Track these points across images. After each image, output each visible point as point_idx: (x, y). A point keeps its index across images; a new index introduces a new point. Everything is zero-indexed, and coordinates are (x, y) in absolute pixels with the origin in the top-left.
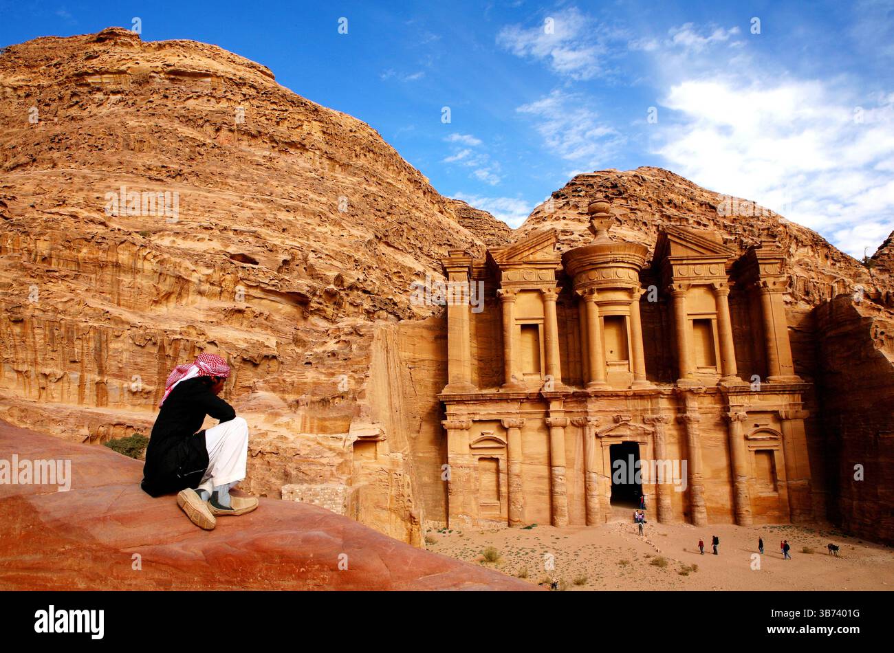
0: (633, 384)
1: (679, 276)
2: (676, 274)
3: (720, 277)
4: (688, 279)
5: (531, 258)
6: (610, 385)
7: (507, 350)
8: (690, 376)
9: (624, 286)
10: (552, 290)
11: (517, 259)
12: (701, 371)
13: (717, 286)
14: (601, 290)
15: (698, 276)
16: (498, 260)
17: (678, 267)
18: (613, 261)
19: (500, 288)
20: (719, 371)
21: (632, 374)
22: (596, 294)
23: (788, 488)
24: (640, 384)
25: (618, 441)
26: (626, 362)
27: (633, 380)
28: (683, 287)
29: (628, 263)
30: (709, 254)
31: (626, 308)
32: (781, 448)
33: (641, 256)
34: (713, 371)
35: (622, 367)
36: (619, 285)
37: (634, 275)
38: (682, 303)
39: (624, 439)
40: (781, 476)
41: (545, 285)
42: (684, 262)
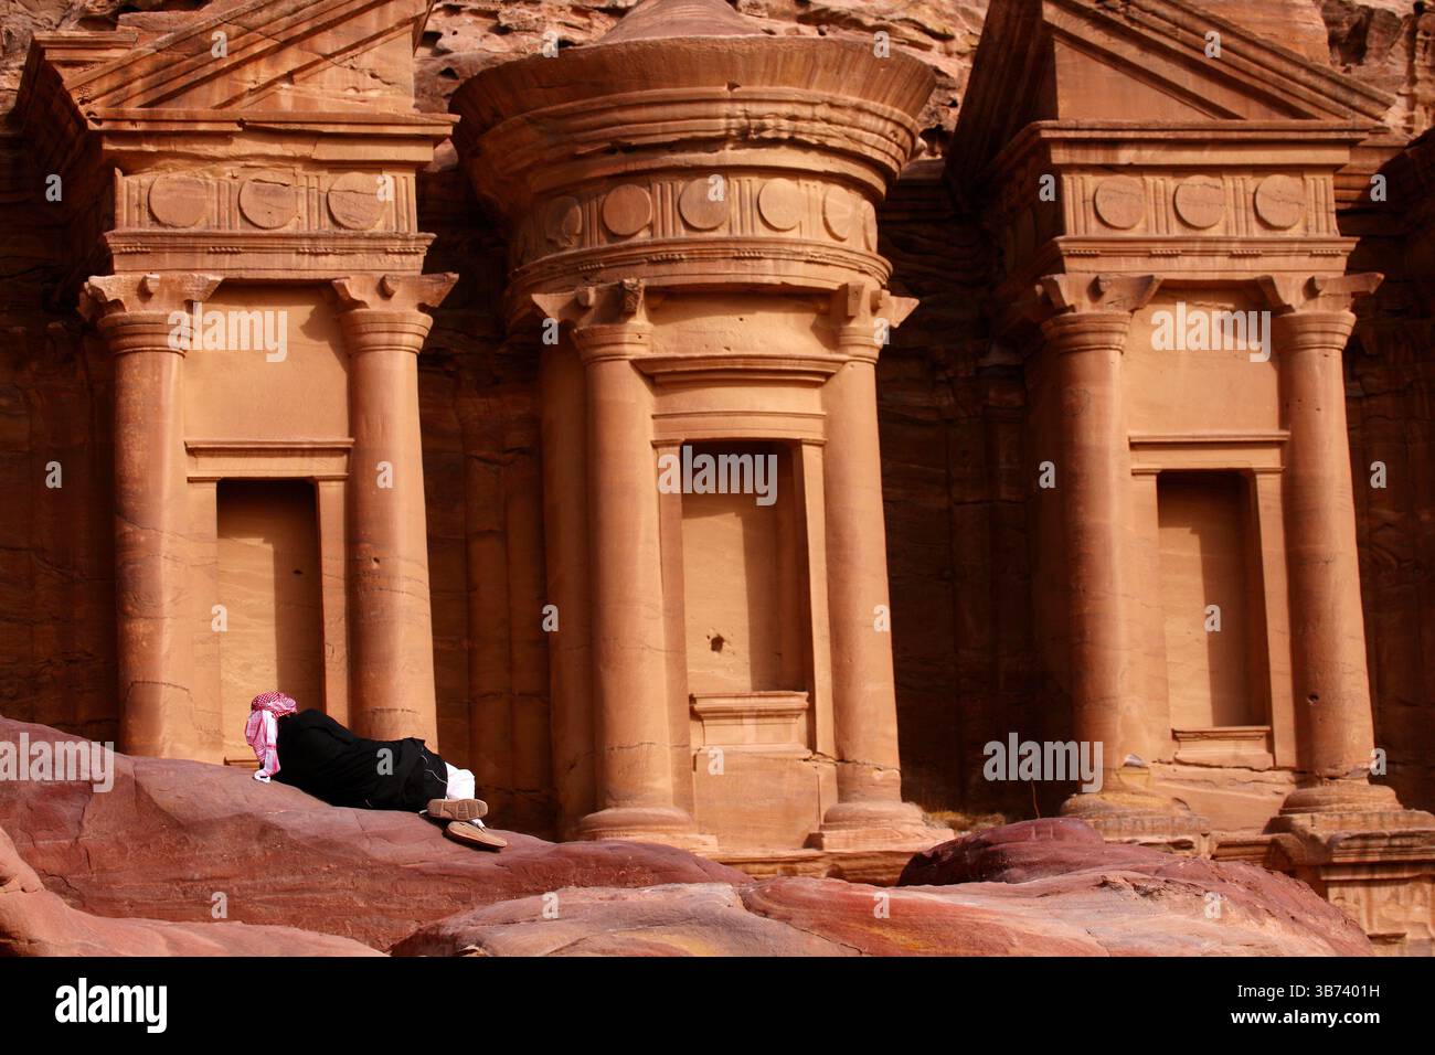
0: (831, 820)
1: (1095, 229)
2: (1077, 221)
3: (1306, 247)
4: (1144, 248)
5: (286, 99)
6: (706, 826)
7: (139, 627)
8: (1134, 780)
9: (799, 275)
10: (399, 291)
11: (203, 103)
12: (1190, 751)
13: (1292, 296)
14: (671, 300)
15: (1194, 240)
16: (98, 107)
17: (1091, 181)
18: (745, 139)
19: (106, 269)
20: (1286, 753)
21: (826, 770)
22: (640, 321)
24: (871, 819)
26: (798, 700)
27: (830, 802)
28: (1109, 294)
29: (823, 149)
30: (1255, 116)
31: (807, 400)
33: (898, 113)
34: (1254, 751)
35: (773, 727)
36: (769, 273)
37: (855, 217)
38: (1104, 377)
41: (360, 259)
42: (1126, 156)
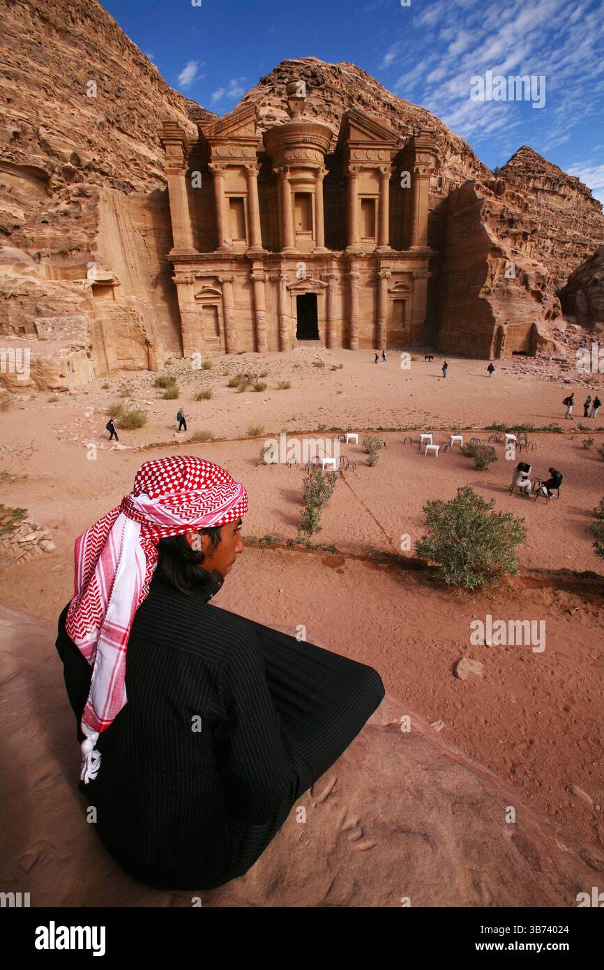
0: (315, 249)
1: (355, 159)
2: (352, 157)
3: (385, 163)
4: (361, 162)
5: (236, 134)
6: (298, 250)
7: (219, 219)
8: (355, 244)
9: (312, 165)
10: (254, 167)
11: (224, 134)
12: (363, 241)
13: (382, 170)
14: (294, 170)
15: (369, 161)
16: (207, 134)
17: (354, 151)
18: (305, 142)
19: (211, 162)
20: (376, 241)
21: (315, 242)
22: (288, 173)
23: (411, 325)
24: (319, 249)
25: (302, 293)
26: (311, 232)
27: (314, 247)
28: (356, 169)
29: (315, 144)
30: (379, 140)
31: (313, 186)
32: (411, 299)
33: (327, 139)
34: (372, 241)
35: (307, 236)
36: (307, 165)
37: (320, 157)
38: (355, 183)
39: (307, 291)
40: (408, 317)
41: (249, 162)
42: (360, 146)
